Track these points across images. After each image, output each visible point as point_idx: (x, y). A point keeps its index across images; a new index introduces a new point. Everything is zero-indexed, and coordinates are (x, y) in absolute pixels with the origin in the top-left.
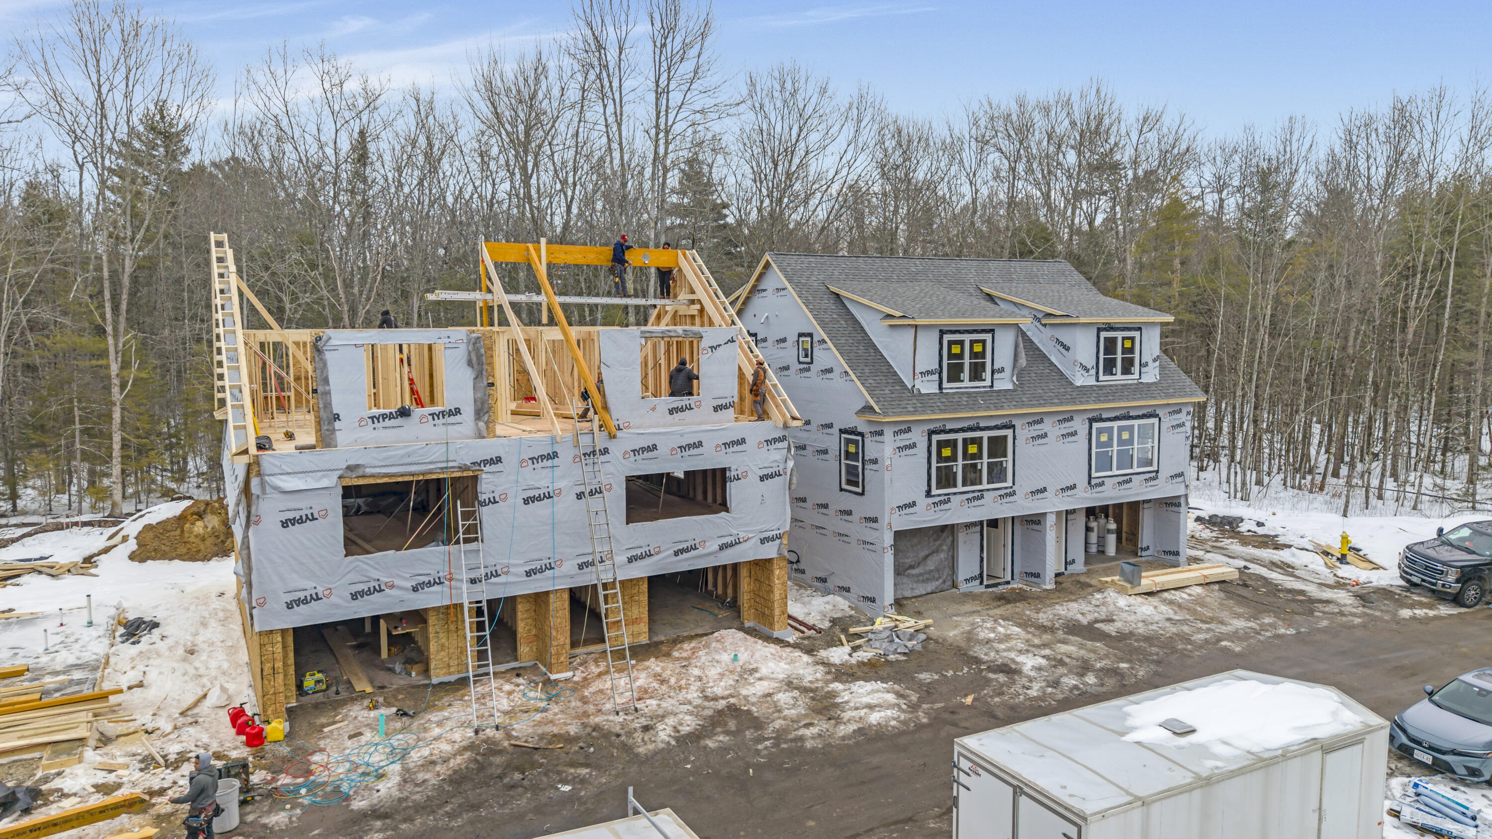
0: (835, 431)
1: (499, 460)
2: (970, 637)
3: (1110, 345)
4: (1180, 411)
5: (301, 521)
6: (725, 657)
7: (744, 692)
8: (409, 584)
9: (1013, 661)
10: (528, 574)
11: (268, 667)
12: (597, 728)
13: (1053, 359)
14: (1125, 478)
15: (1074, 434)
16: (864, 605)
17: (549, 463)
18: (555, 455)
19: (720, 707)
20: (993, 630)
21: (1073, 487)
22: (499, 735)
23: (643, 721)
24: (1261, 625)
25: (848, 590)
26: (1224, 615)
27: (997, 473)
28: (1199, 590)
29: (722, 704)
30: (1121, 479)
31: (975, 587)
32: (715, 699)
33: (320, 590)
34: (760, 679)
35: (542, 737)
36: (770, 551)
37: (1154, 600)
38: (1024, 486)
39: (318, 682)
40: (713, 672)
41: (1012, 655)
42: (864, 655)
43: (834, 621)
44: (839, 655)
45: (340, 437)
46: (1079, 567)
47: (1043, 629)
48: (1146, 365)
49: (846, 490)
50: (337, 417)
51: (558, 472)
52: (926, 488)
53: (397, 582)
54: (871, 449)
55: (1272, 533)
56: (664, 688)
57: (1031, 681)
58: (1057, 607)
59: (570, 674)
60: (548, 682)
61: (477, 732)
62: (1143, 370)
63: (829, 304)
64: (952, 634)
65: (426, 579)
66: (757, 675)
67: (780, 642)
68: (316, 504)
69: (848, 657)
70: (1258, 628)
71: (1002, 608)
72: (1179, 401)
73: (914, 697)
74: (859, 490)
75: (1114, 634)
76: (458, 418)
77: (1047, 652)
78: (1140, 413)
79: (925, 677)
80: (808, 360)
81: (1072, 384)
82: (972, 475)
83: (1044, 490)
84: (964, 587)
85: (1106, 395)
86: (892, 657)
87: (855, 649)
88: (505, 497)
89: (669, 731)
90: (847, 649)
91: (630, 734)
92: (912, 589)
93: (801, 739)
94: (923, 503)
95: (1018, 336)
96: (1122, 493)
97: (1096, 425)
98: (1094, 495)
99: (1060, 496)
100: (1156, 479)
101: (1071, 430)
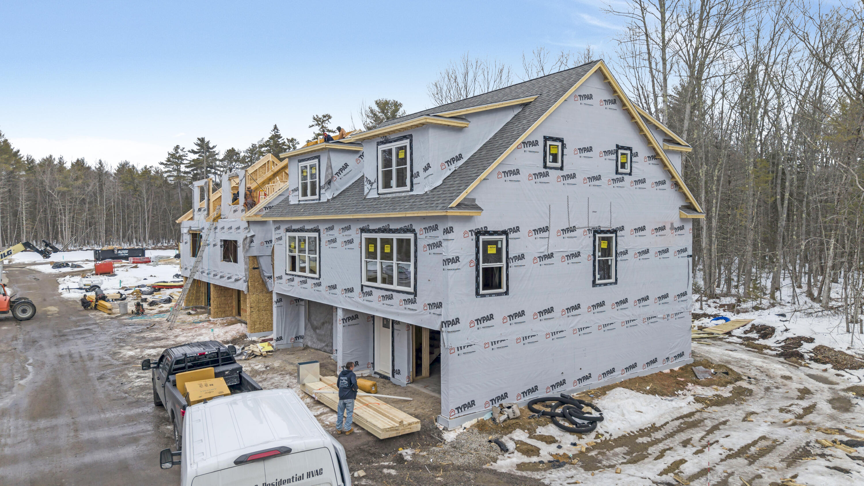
3: (389, 157)
4: (436, 228)
10: (207, 274)
14: (388, 293)
15: (351, 242)
21: (351, 290)
30: (384, 293)
48: (418, 175)
51: (211, 235)
52: (285, 268)
81: (364, 197)
83: (335, 287)
94: (285, 277)
95: (329, 159)
96: (385, 308)
97: (365, 235)
98: (365, 302)
99: (344, 295)
100: (413, 302)
101: (349, 238)
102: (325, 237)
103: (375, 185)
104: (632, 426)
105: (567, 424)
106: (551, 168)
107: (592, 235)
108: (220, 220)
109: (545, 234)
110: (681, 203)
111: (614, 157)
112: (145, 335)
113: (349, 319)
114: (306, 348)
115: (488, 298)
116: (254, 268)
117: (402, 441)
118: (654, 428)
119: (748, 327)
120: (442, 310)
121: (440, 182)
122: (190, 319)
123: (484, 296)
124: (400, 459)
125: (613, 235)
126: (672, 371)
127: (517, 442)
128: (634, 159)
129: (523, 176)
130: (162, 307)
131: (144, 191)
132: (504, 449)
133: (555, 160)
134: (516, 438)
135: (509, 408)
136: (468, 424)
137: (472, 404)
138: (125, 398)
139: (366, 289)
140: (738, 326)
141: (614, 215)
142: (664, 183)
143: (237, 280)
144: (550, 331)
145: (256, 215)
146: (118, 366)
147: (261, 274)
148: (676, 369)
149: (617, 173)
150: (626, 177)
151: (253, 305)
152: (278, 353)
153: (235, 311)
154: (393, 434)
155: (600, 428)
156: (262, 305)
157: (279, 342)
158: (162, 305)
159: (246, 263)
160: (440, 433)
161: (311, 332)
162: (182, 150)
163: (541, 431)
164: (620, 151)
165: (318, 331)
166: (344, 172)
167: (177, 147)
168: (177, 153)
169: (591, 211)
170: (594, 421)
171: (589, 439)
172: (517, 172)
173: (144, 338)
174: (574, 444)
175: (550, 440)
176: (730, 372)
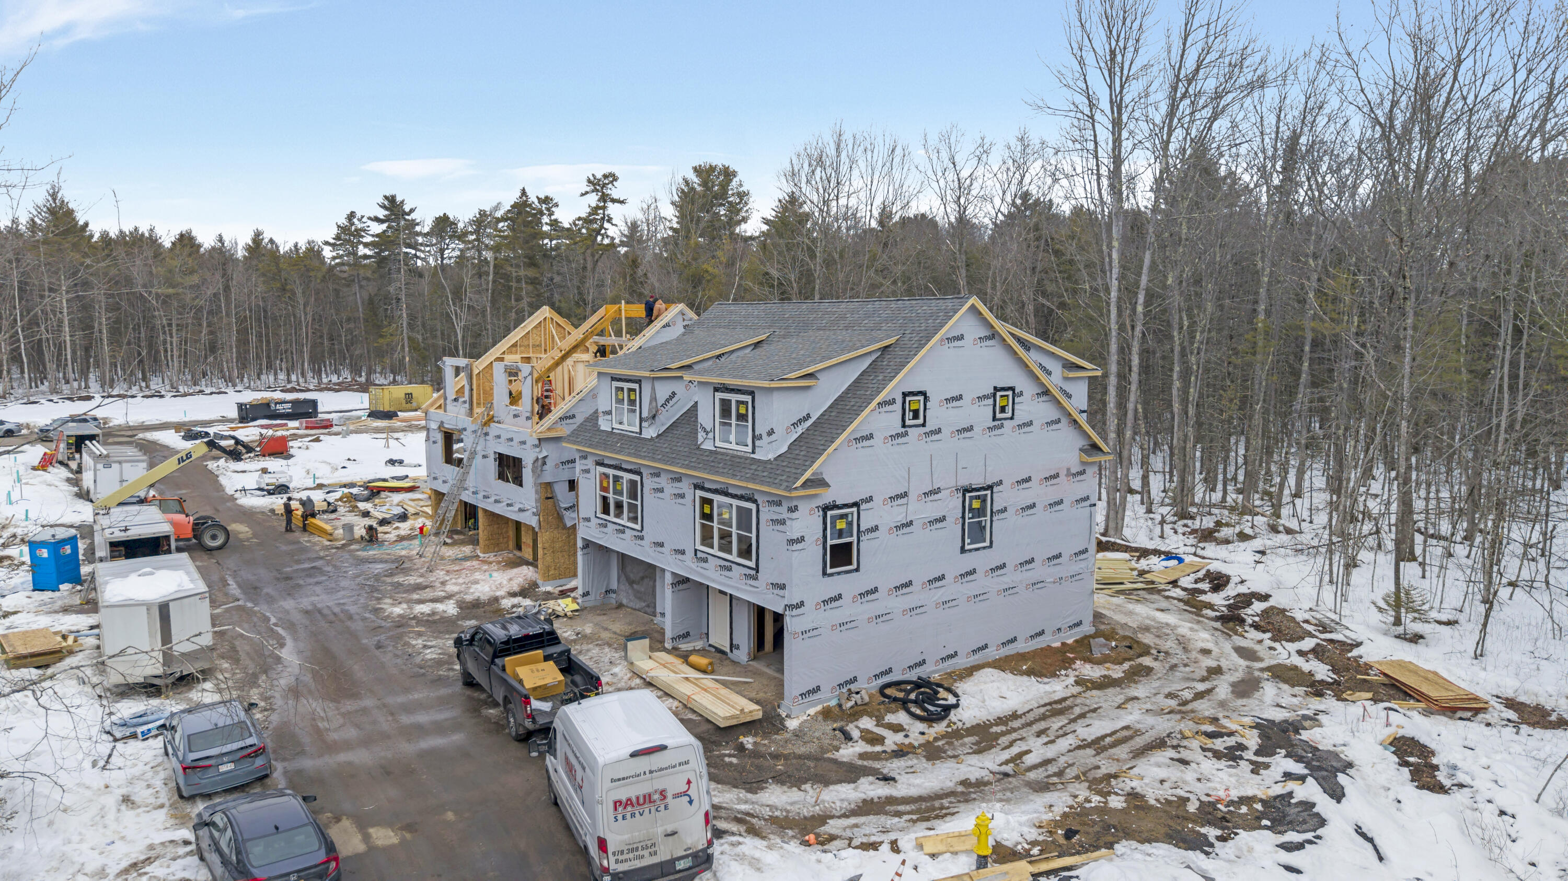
1: (466, 429)
3: (725, 407)
4: (779, 504)
5: (435, 442)
10: (473, 493)
14: (726, 564)
15: (682, 496)
17: (476, 435)
18: (477, 431)
21: (683, 552)
30: (722, 563)
33: (438, 475)
38: (649, 533)
46: (744, 656)
50: (447, 398)
53: (450, 480)
78: (739, 492)
81: (697, 445)
83: (661, 545)
88: (467, 449)
94: (595, 521)
95: (653, 389)
96: (723, 579)
97: (699, 493)
98: (699, 569)
99: (673, 557)
100: (756, 578)
101: (680, 492)
102: (649, 483)
104: (990, 713)
105: (918, 712)
106: (910, 426)
107: (960, 495)
108: (493, 425)
109: (904, 501)
110: (1082, 443)
111: (991, 401)
112: (400, 579)
113: (679, 583)
114: (620, 606)
115: (836, 577)
116: (548, 498)
117: (743, 729)
118: (1015, 716)
119: (1200, 574)
120: (786, 593)
121: (784, 449)
122: (449, 552)
123: (832, 575)
124: (741, 748)
125: (989, 492)
126: (1063, 644)
127: (862, 731)
128: (1017, 400)
129: (877, 441)
130: (397, 528)
131: (299, 291)
132: (848, 738)
133: (916, 414)
134: (862, 726)
135: (857, 693)
136: (812, 711)
137: (817, 689)
138: (423, 675)
139: (699, 555)
140: (1188, 571)
141: (989, 469)
142: (1058, 421)
143: (521, 510)
144: (907, 607)
145: (549, 429)
146: (389, 629)
147: (556, 505)
148: (1070, 641)
149: (994, 419)
150: (1006, 423)
151: (546, 545)
152: (585, 612)
153: (511, 544)
154: (734, 722)
155: (953, 716)
156: (557, 545)
157: (586, 598)
158: (397, 524)
159: (537, 492)
160: (782, 720)
161: (625, 587)
162: (360, 220)
163: (890, 718)
164: (999, 394)
165: (635, 586)
166: (671, 403)
167: (351, 216)
168: (353, 224)
169: (960, 467)
170: (947, 709)
171: (940, 728)
172: (870, 437)
173: (399, 584)
174: (923, 733)
175: (897, 728)
176: (1135, 646)
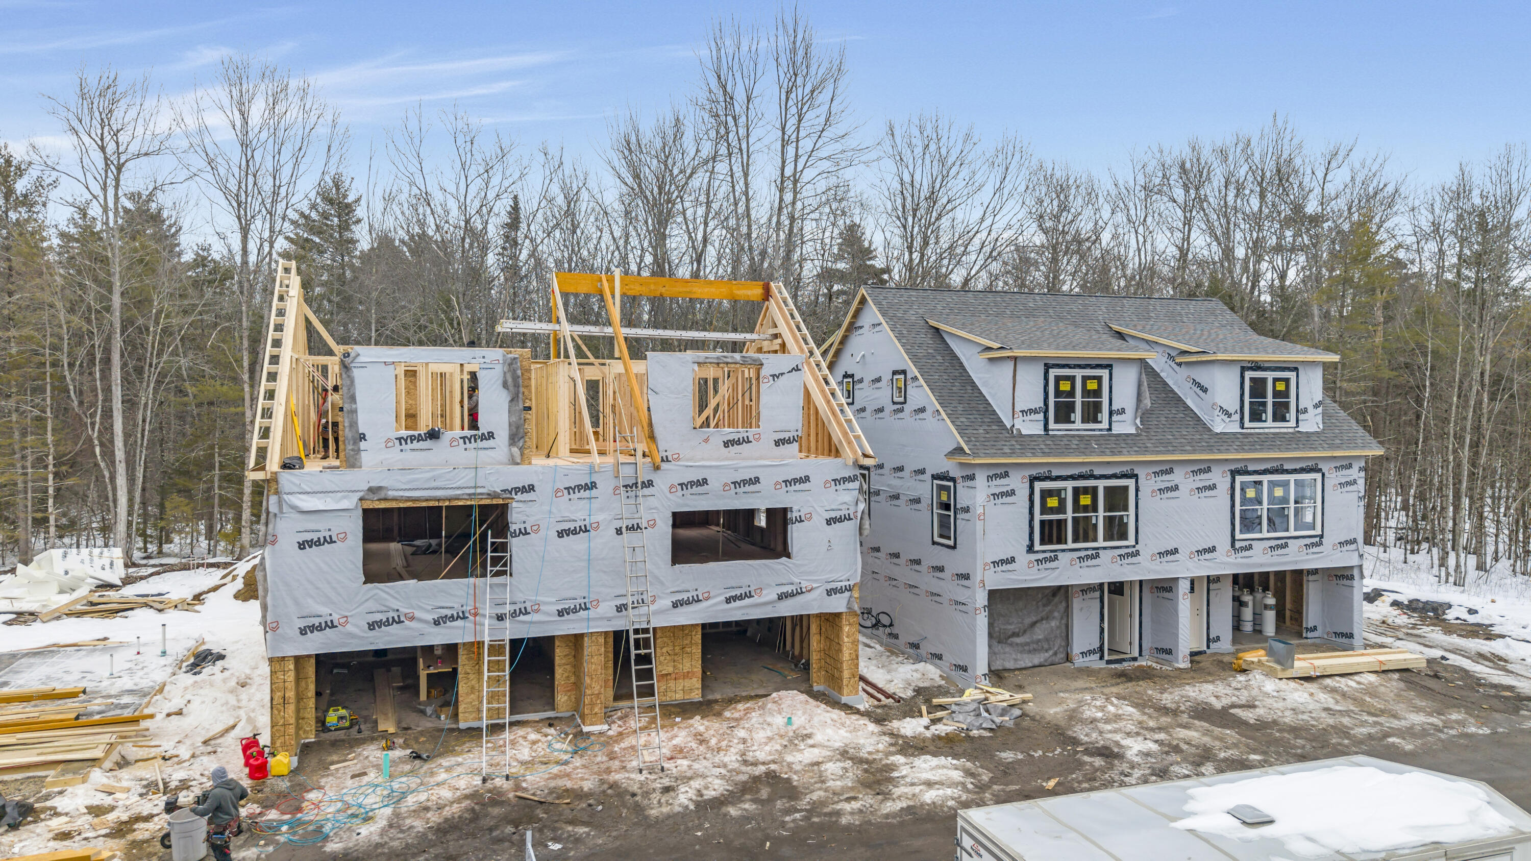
0: (927, 477)
1: (531, 488)
2: (1073, 716)
3: (1258, 388)
4: (1349, 466)
5: (318, 543)
6: (779, 721)
7: (789, 758)
8: (430, 617)
9: (1117, 744)
10: (561, 613)
11: (279, 694)
12: (614, 786)
13: (1189, 403)
14: (1279, 542)
15: (1213, 487)
16: (956, 675)
17: (587, 494)
18: (593, 486)
19: (757, 773)
20: (1102, 709)
21: (1212, 549)
22: (506, 785)
23: (666, 782)
24: (1444, 722)
25: (939, 657)
26: (1400, 708)
27: (1116, 530)
28: (1372, 678)
29: (762, 769)
30: (1273, 543)
31: (1094, 662)
32: (755, 764)
33: (335, 617)
34: (812, 746)
35: (552, 791)
36: (838, 604)
37: (1312, 687)
38: (1150, 544)
39: (341, 718)
40: (760, 735)
41: (1118, 737)
42: (942, 729)
43: (918, 691)
44: (911, 727)
45: (365, 457)
46: (1225, 645)
47: (1165, 710)
48: (1305, 411)
49: (938, 544)
50: (363, 437)
51: (596, 504)
52: (1027, 542)
53: (418, 614)
54: (964, 496)
55: (1487, 622)
56: (701, 748)
57: (1133, 767)
58: (1187, 688)
59: (606, 727)
60: (579, 735)
61: (484, 780)
62: (1301, 417)
63: (927, 339)
64: (1054, 711)
65: (449, 612)
66: (810, 742)
67: (848, 709)
68: (336, 526)
69: (922, 730)
70: (1441, 724)
71: (1121, 686)
72: (1347, 453)
73: (986, 777)
74: (951, 543)
75: (1252, 721)
76: (490, 443)
77: (1162, 736)
78: (1298, 466)
79: (1008, 756)
80: (902, 399)
81: (1210, 430)
82: (1084, 531)
83: (1175, 551)
84: (1079, 661)
85: (1253, 444)
86: (975, 733)
87: (934, 721)
88: (537, 529)
89: (692, 794)
90: (925, 721)
91: (647, 794)
92: (1016, 660)
93: (838, 813)
94: (1026, 559)
95: (1141, 373)
97: (1241, 478)
98: (1239, 560)
99: (1196, 559)
100: (1319, 544)
101: (1207, 483)
102: (1149, 484)
103: (1237, 417)
